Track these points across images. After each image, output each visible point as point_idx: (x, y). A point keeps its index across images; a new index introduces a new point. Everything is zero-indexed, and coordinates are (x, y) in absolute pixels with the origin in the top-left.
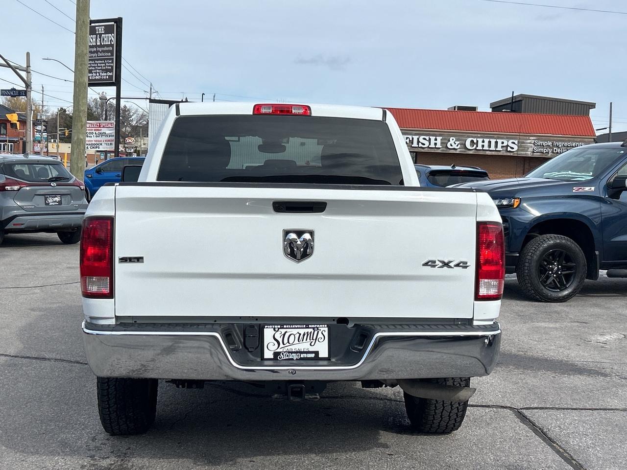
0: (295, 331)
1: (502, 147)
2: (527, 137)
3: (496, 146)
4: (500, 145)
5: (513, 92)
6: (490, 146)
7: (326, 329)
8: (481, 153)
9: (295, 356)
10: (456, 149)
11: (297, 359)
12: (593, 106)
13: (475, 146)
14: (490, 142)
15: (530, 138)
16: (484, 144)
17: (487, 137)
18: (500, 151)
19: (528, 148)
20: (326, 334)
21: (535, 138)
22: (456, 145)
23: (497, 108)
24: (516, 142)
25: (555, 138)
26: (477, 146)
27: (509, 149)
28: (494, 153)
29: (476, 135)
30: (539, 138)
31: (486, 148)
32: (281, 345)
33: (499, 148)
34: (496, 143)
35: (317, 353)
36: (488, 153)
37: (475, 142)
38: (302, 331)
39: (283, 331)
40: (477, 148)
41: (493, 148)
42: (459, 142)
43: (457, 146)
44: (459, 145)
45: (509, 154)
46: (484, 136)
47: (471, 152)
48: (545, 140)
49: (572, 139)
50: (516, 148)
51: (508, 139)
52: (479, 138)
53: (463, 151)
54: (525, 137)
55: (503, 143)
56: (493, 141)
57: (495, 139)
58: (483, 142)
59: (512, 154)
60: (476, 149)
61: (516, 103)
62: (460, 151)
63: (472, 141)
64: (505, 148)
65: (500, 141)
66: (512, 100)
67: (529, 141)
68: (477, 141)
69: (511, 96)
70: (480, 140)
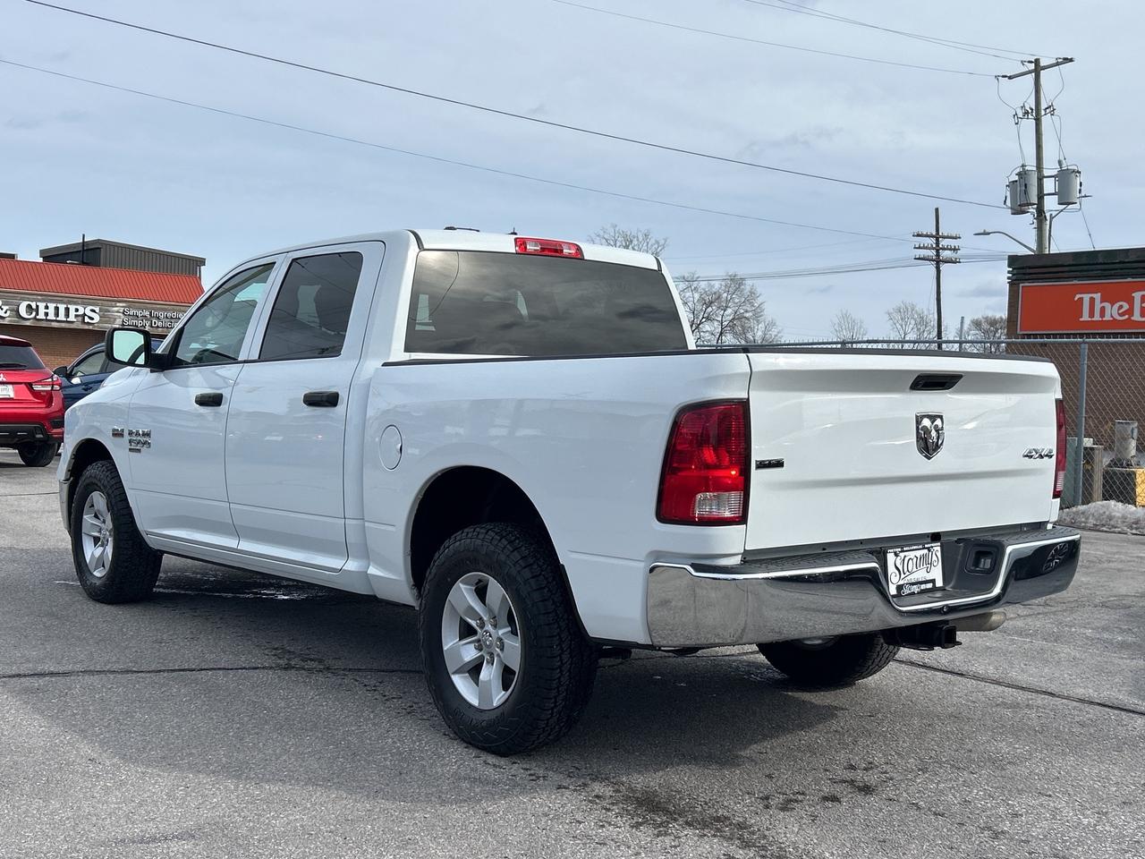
0: (912, 554)
1: (76, 316)
2: (113, 303)
3: (67, 315)
4: (72, 313)
5: (84, 236)
6: (57, 314)
7: (939, 548)
8: (44, 324)
9: (915, 589)
10: (4, 318)
11: (918, 593)
12: (202, 262)
13: (34, 313)
14: (57, 309)
15: (118, 304)
16: (48, 311)
17: (51, 301)
18: (72, 322)
19: (115, 319)
20: (939, 554)
21: (124, 305)
22: (4, 311)
23: (53, 256)
24: (97, 309)
25: (154, 306)
26: (37, 314)
27: (87, 320)
28: (63, 325)
29: (35, 297)
30: (131, 305)
31: (51, 316)
32: (903, 576)
33: (72, 318)
34: (67, 310)
35: (933, 581)
36: (55, 325)
37: (34, 307)
38: (919, 553)
39: (902, 555)
40: (38, 317)
41: (62, 317)
42: (7, 307)
43: (6, 312)
44: (8, 312)
45: (86, 327)
46: (47, 299)
47: (28, 323)
48: (139, 309)
49: (178, 308)
50: (97, 318)
51: (85, 304)
52: (40, 301)
53: (14, 321)
54: (110, 303)
55: (77, 310)
56: (62, 308)
57: (64, 303)
58: (47, 307)
59: (91, 327)
60: (35, 318)
61: (90, 252)
62: (10, 321)
63: (29, 307)
64: (80, 319)
65: (72, 308)
66: (83, 246)
67: (116, 309)
68: (37, 306)
69: (81, 241)
70: (42, 305)
